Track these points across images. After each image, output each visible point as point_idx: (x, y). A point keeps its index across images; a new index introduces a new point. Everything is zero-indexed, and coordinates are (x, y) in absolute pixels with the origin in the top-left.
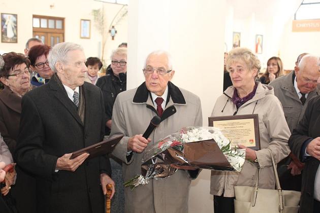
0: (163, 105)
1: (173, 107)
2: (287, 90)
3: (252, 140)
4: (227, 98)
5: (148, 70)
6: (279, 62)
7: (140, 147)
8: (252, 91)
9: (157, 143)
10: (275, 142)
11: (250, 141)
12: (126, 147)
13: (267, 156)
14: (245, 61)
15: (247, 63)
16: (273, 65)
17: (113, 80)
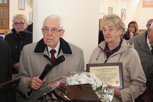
0: (56, 55)
1: (62, 57)
2: (142, 44)
3: (118, 82)
4: (100, 50)
5: (45, 29)
6: (136, 25)
7: (37, 86)
8: (118, 45)
9: (49, 83)
10: (134, 83)
11: (116, 82)
12: (27, 86)
13: (128, 94)
14: (114, 23)
15: (116, 25)
16: (132, 27)
17: (16, 36)
